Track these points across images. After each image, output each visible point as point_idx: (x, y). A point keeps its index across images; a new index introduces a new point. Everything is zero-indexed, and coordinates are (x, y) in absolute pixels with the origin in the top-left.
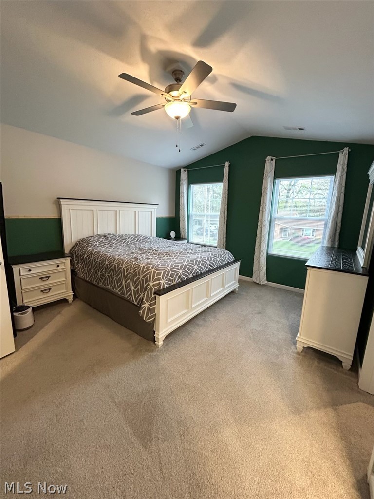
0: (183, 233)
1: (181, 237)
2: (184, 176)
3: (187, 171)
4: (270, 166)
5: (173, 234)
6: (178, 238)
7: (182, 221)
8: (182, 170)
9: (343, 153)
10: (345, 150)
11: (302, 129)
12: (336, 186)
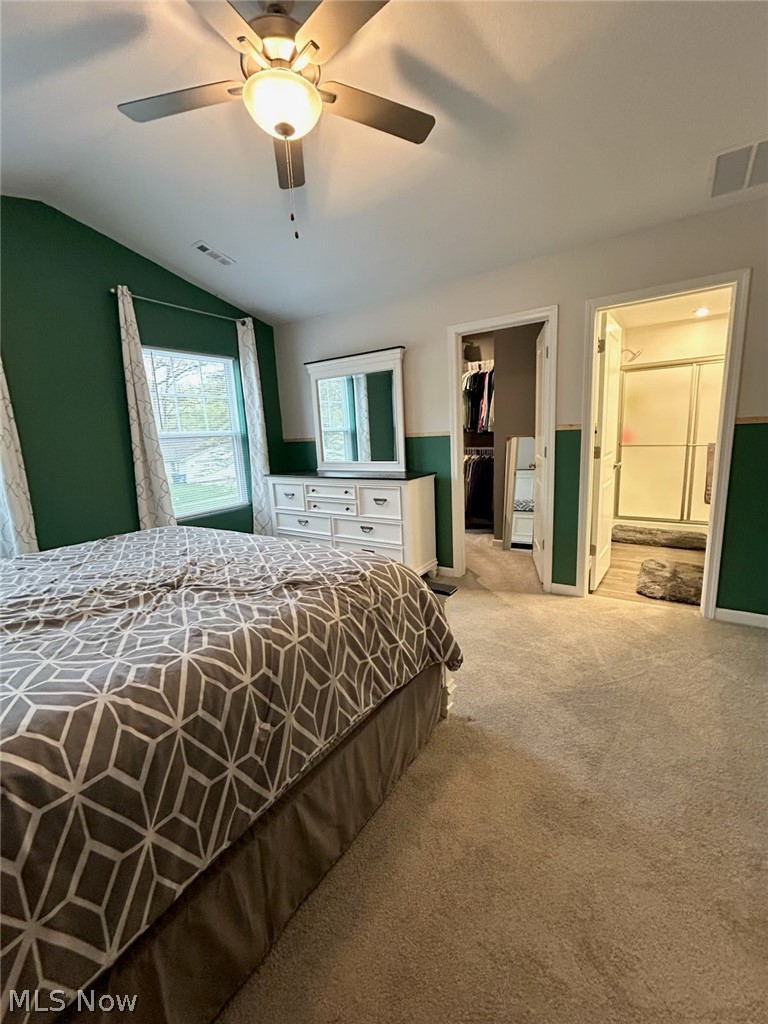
4: (130, 310)
9: (244, 324)
10: (249, 321)
11: (227, 263)
12: (249, 377)
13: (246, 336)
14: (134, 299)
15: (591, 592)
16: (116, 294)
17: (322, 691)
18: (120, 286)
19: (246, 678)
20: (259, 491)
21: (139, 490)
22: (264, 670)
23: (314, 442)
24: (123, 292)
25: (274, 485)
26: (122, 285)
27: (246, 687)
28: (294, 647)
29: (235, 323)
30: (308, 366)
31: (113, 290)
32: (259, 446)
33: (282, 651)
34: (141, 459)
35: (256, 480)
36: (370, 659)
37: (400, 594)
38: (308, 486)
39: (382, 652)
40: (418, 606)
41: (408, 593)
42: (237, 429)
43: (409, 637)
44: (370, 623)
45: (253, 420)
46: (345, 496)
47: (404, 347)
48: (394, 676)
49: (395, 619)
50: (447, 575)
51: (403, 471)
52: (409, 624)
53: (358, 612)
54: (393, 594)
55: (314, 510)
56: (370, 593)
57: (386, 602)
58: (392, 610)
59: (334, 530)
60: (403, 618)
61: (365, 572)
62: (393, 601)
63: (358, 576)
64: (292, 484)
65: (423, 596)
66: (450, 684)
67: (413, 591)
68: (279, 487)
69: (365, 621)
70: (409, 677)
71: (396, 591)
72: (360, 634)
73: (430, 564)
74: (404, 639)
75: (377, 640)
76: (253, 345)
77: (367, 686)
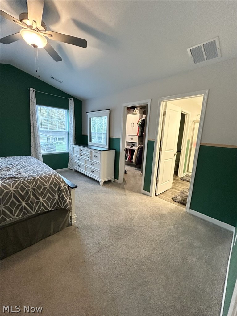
9: (71, 100)
10: (72, 99)
11: (60, 82)
12: (71, 115)
13: (71, 103)
14: (35, 91)
15: (156, 195)
16: (29, 90)
18: (30, 88)
20: (71, 149)
21: (32, 145)
23: (88, 136)
24: (31, 89)
25: (74, 147)
26: (31, 87)
29: (69, 99)
30: (88, 113)
31: (29, 89)
32: (72, 136)
34: (33, 136)
35: (70, 146)
36: (23, 203)
37: (48, 186)
38: (80, 149)
39: (31, 202)
40: (56, 190)
41: (52, 186)
42: (67, 130)
43: (49, 199)
44: (27, 192)
45: (71, 128)
46: (88, 153)
47: (110, 110)
48: (35, 209)
49: (42, 193)
50: (117, 182)
51: (107, 148)
52: (49, 195)
53: (23, 189)
54: (44, 185)
55: (81, 156)
56: (33, 184)
57: (39, 187)
58: (41, 190)
59: (86, 163)
60: (47, 193)
61: (37, 177)
62: (43, 187)
63: (33, 178)
64: (78, 148)
65: (60, 187)
66: (74, 215)
67: (55, 185)
68: (75, 148)
69: (25, 192)
70: (44, 211)
71: (46, 184)
72: (21, 196)
73: (112, 177)
74: (45, 199)
75: (29, 198)
76: (73, 106)
77: (21, 211)
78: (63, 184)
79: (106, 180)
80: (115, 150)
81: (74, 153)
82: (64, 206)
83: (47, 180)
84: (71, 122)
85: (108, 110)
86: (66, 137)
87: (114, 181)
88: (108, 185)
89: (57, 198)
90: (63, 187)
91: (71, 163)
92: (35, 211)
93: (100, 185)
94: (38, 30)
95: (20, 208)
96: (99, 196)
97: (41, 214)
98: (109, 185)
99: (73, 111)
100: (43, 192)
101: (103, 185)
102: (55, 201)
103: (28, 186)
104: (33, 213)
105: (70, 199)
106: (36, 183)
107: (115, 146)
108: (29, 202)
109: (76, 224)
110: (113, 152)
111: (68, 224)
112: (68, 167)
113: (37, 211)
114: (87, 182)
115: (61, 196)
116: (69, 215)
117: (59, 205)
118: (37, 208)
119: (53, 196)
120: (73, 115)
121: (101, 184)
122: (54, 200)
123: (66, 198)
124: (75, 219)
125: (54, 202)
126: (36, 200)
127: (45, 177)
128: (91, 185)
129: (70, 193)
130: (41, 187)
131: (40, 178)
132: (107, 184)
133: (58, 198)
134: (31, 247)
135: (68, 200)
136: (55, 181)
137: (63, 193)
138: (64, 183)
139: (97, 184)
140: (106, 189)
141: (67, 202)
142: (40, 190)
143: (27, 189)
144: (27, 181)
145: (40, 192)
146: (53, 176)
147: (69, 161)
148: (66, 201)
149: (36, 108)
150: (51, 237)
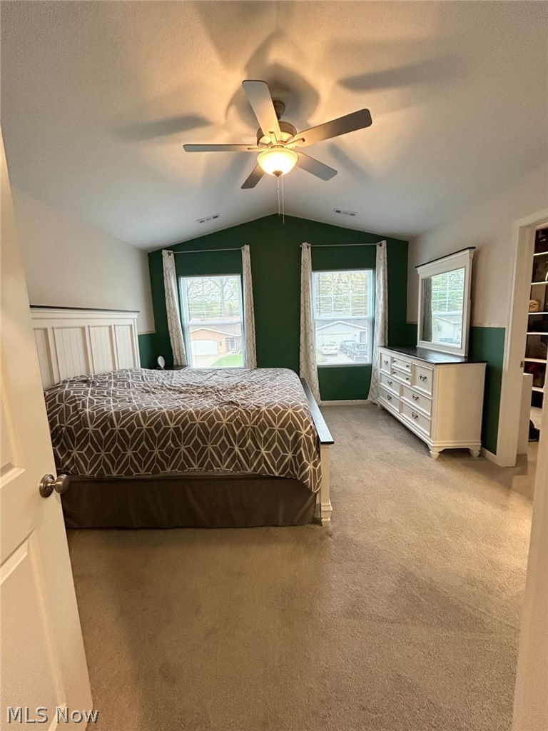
0: (178, 358)
1: (175, 363)
2: (168, 262)
3: (172, 255)
4: (306, 255)
5: (161, 361)
6: (170, 365)
7: (175, 337)
8: (165, 252)
9: (381, 245)
10: (384, 243)
11: (354, 215)
12: (380, 281)
13: (381, 253)
14: (312, 248)
16: (301, 248)
17: (203, 447)
18: (303, 243)
19: (172, 425)
21: (301, 348)
22: (180, 426)
23: (417, 325)
24: (305, 245)
25: (381, 354)
27: (170, 428)
28: (195, 424)
29: (375, 246)
30: (418, 269)
31: (300, 246)
32: (379, 326)
33: (190, 422)
34: (304, 332)
35: (375, 349)
36: (237, 449)
37: (277, 427)
38: (392, 358)
39: (247, 449)
40: (291, 439)
41: (285, 429)
42: (370, 315)
43: (276, 453)
44: (243, 432)
45: (378, 309)
46: (406, 369)
47: (474, 248)
48: (252, 465)
49: (266, 439)
50: (490, 458)
51: (463, 355)
52: (278, 446)
53: (238, 424)
54: (271, 425)
55: (394, 375)
56: (253, 418)
57: (263, 427)
58: (265, 433)
59: (402, 394)
60: (273, 441)
61: (264, 409)
62: (268, 428)
63: (257, 409)
64: (388, 354)
65: (297, 436)
66: (326, 506)
67: (290, 430)
68: (383, 356)
69: (240, 430)
70: (265, 472)
71: (274, 424)
72: (234, 434)
73: (474, 443)
74: (270, 452)
75: (245, 442)
76: (384, 258)
77: (233, 461)
78: (306, 431)
79: (450, 444)
80: (485, 364)
81: (381, 368)
82: (301, 476)
83: (277, 416)
84: (379, 297)
85: (468, 251)
86: (367, 329)
87: (480, 455)
88: (454, 460)
89: (290, 455)
90: (303, 436)
91: (375, 390)
92: (252, 468)
93: (430, 455)
94: (282, 143)
95: (232, 455)
96: (415, 483)
97: (261, 477)
98: (458, 463)
99: (384, 271)
100: (268, 437)
101: (439, 457)
102: (286, 461)
103: (246, 420)
104: (250, 471)
105: (315, 465)
106: (259, 419)
107: (488, 353)
108: (244, 449)
109: (331, 527)
110: (479, 370)
111: (313, 518)
112: (369, 398)
113: (254, 470)
114: (400, 440)
115: (298, 453)
116: (315, 501)
117: (293, 471)
118: (255, 464)
119: (285, 451)
120: (384, 278)
121: (435, 453)
122: (284, 457)
123: (305, 460)
124: (329, 514)
125: (284, 463)
126: (256, 450)
127: (277, 410)
128: (406, 452)
129: (318, 452)
130: (265, 428)
131: (268, 411)
132: (455, 457)
133: (293, 457)
134: (244, 530)
135: (310, 467)
136: (290, 421)
137: (302, 449)
138: (309, 428)
139: (423, 450)
140: (443, 469)
141: (307, 470)
142: (263, 433)
143: (243, 425)
144: (247, 412)
145: (262, 436)
146: (290, 411)
147: (372, 386)
148: (304, 467)
149: (311, 278)
150: (278, 529)
